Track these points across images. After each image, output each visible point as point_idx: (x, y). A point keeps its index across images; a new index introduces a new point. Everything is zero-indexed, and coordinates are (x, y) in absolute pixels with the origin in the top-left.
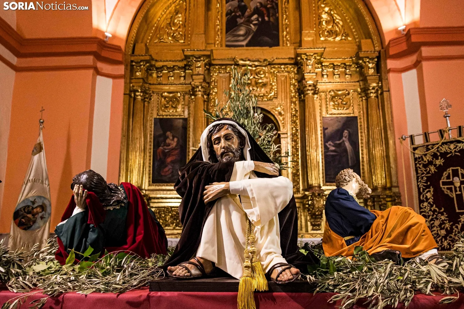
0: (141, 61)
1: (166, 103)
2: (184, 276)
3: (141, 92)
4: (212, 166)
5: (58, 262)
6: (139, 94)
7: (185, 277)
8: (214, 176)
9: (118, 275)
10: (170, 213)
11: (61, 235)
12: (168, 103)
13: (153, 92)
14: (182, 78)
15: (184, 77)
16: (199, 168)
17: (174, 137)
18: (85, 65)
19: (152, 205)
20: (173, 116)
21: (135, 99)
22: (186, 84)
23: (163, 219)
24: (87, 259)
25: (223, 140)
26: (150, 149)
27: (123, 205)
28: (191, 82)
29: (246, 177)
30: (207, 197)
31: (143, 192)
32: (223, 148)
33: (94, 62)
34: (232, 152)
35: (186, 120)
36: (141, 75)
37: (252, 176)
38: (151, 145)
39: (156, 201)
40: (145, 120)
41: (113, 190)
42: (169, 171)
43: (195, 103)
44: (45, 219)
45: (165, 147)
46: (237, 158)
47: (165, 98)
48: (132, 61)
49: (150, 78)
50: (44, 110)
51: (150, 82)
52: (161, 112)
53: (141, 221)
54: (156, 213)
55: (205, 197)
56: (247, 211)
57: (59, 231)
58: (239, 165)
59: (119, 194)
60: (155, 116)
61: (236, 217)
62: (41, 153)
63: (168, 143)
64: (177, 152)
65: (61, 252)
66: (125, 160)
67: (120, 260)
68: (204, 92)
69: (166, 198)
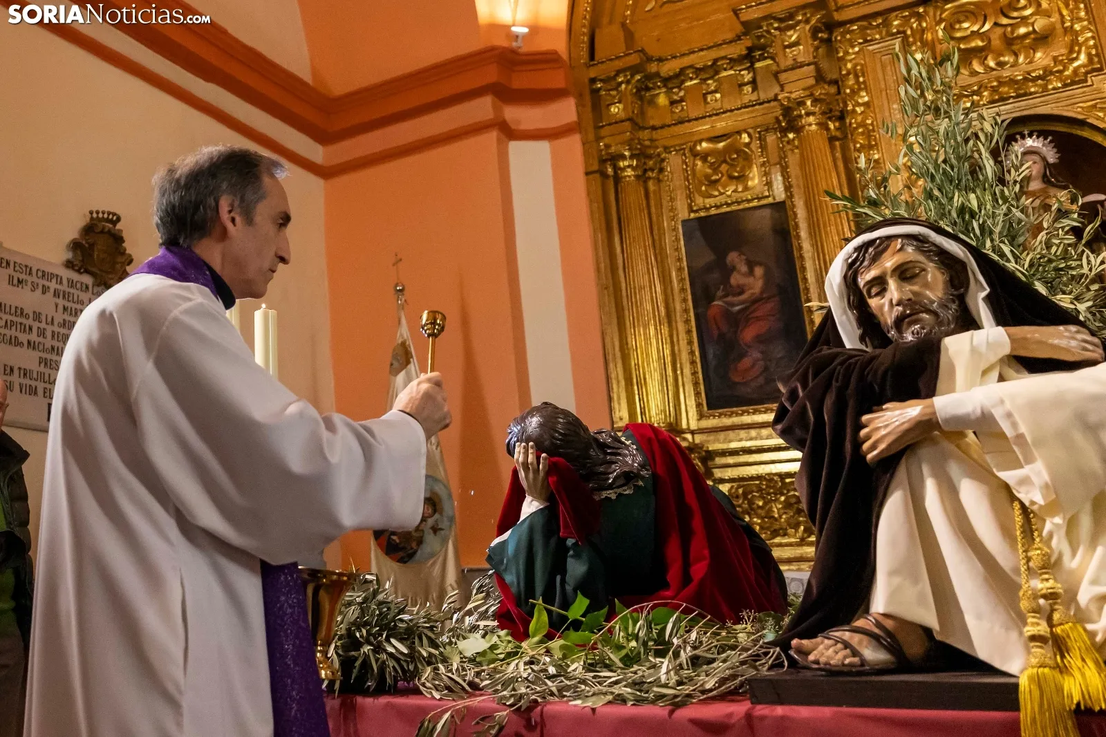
0: (618, 73)
1: (709, 171)
2: (843, 665)
3: (632, 157)
4: (873, 358)
5: (507, 635)
6: (626, 163)
7: (845, 669)
8: (883, 388)
9: (662, 663)
10: (782, 494)
11: (503, 567)
12: (715, 169)
13: (667, 149)
14: (748, 89)
15: (753, 82)
16: (835, 369)
17: (751, 265)
18: (476, 123)
19: (718, 473)
20: (739, 203)
21: (617, 179)
22: (761, 104)
23: (762, 512)
24: (576, 625)
25: (892, 284)
26: (686, 311)
27: (641, 483)
28: (776, 95)
29: (987, 377)
30: (873, 447)
31: (685, 439)
32: (898, 305)
33: (497, 110)
34: (928, 311)
35: (780, 208)
36: (624, 109)
37: (1010, 372)
38: (685, 300)
39: (730, 460)
40: (655, 232)
41: (610, 447)
42: (753, 366)
43: (802, 155)
44: (442, 532)
45: (729, 299)
46: (949, 324)
47: (704, 157)
48: (593, 81)
49: (650, 112)
50: (401, 260)
51: (652, 123)
52: (700, 201)
53: (697, 523)
54: (737, 497)
55: (866, 446)
56: (1007, 476)
57: (496, 558)
58: (956, 346)
59: (626, 456)
60: (684, 214)
61: (972, 495)
62: (409, 366)
63: (739, 286)
64: (769, 306)
65: (509, 611)
66: (618, 354)
67: (659, 627)
68: (823, 113)
69: (761, 450)
